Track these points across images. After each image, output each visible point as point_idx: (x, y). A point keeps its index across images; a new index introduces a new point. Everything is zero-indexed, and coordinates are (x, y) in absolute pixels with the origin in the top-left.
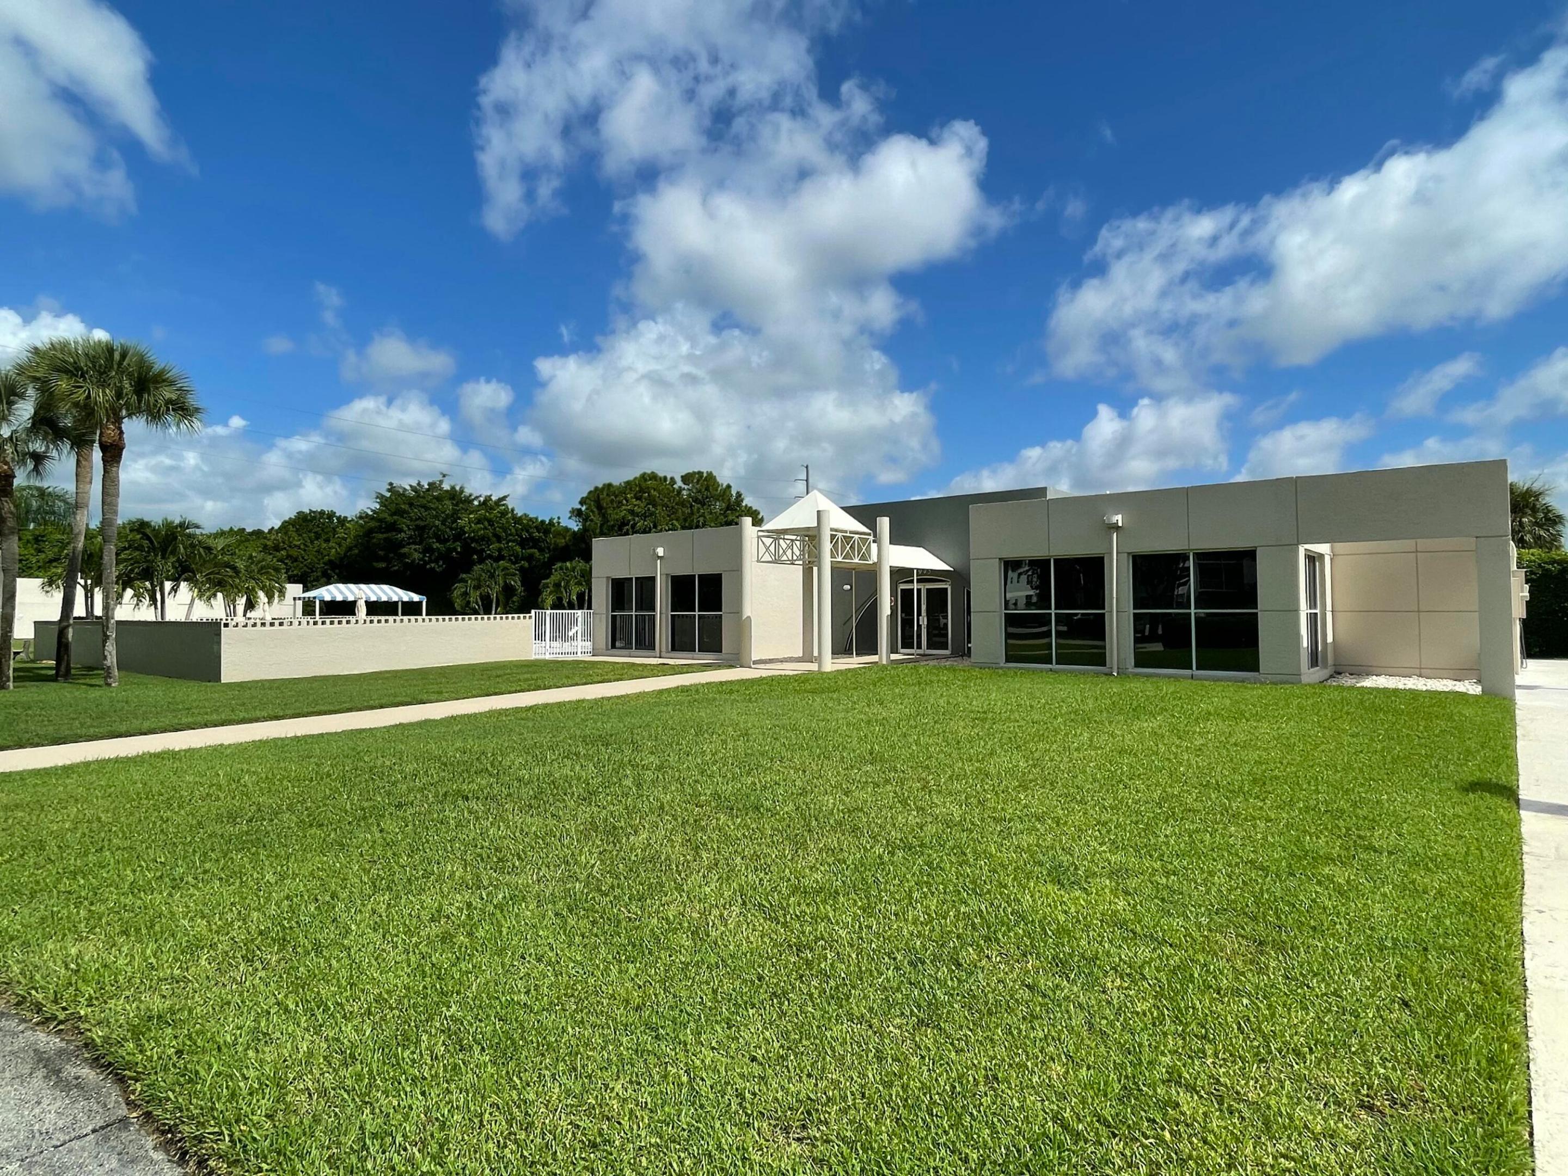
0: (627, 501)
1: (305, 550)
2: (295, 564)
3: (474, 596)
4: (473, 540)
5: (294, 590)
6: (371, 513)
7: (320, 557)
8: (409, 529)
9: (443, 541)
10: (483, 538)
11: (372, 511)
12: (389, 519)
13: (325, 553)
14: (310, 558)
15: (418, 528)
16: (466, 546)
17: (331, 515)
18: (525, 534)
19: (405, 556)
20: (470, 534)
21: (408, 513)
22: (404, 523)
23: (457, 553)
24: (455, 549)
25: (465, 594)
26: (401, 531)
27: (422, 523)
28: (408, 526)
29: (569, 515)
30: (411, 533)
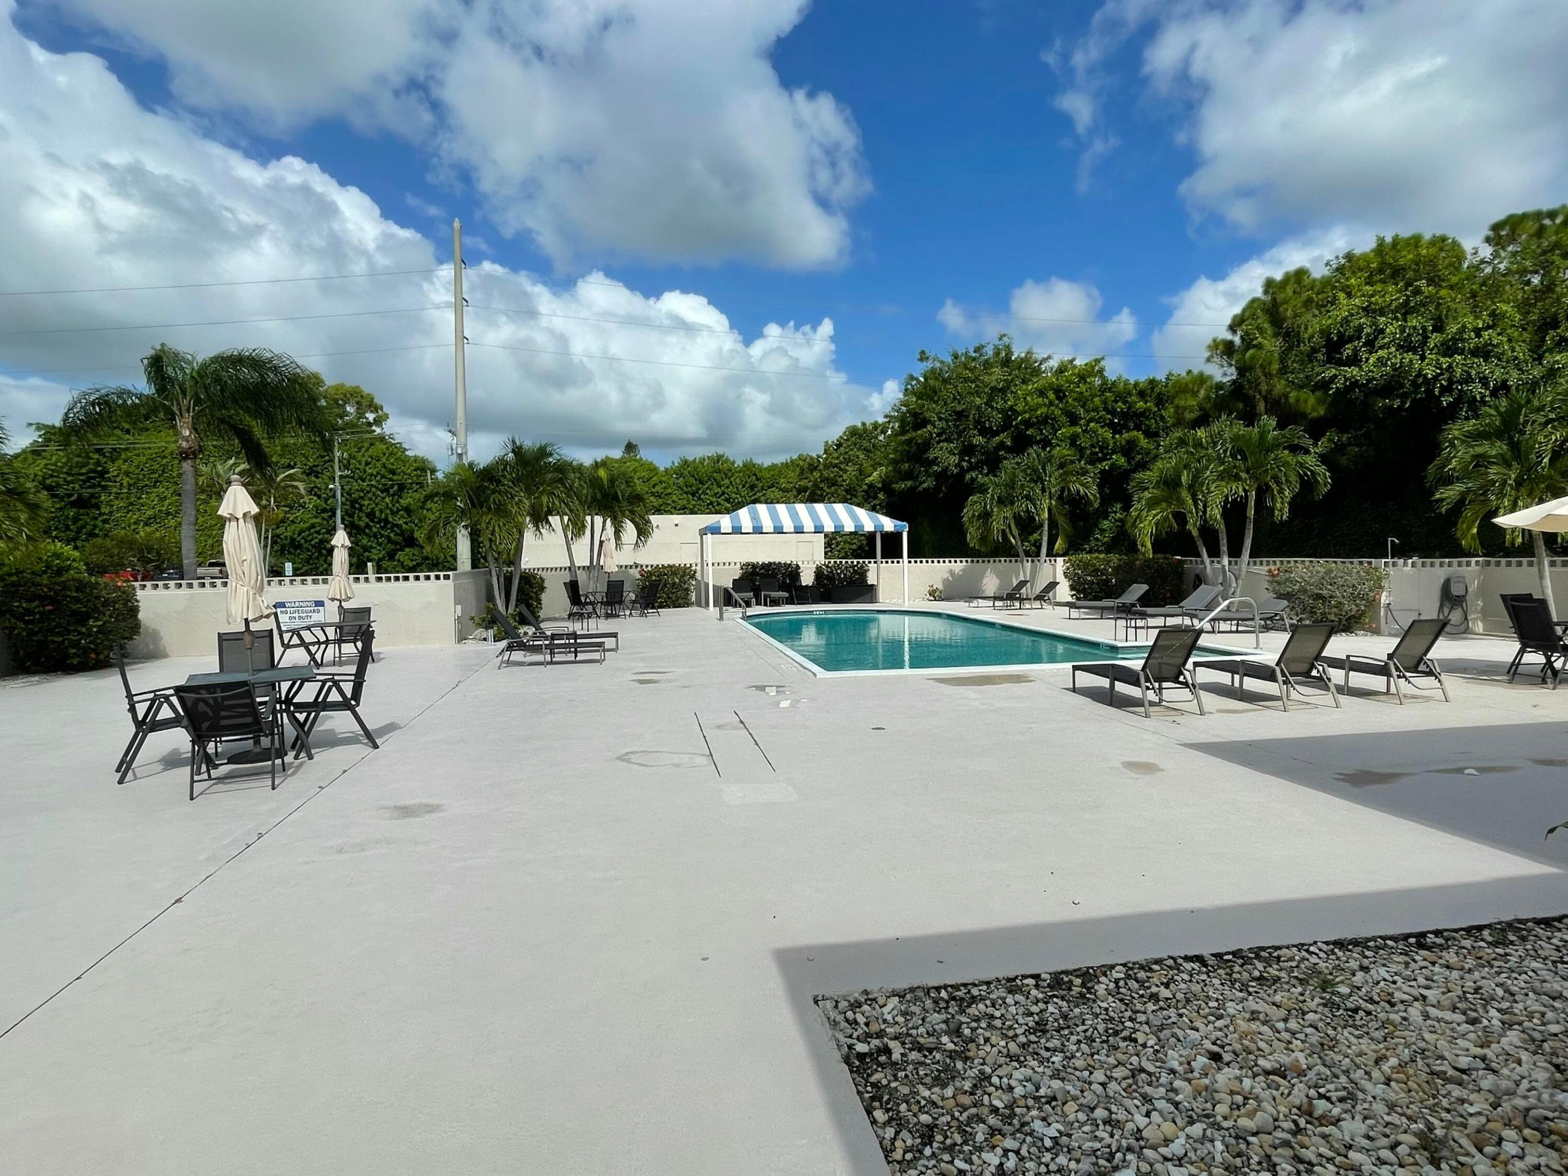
3: (1001, 519)
8: (940, 419)
10: (1044, 420)
18: (1120, 406)
19: (933, 462)
25: (985, 515)
26: (928, 423)
29: (1208, 354)
30: (942, 424)
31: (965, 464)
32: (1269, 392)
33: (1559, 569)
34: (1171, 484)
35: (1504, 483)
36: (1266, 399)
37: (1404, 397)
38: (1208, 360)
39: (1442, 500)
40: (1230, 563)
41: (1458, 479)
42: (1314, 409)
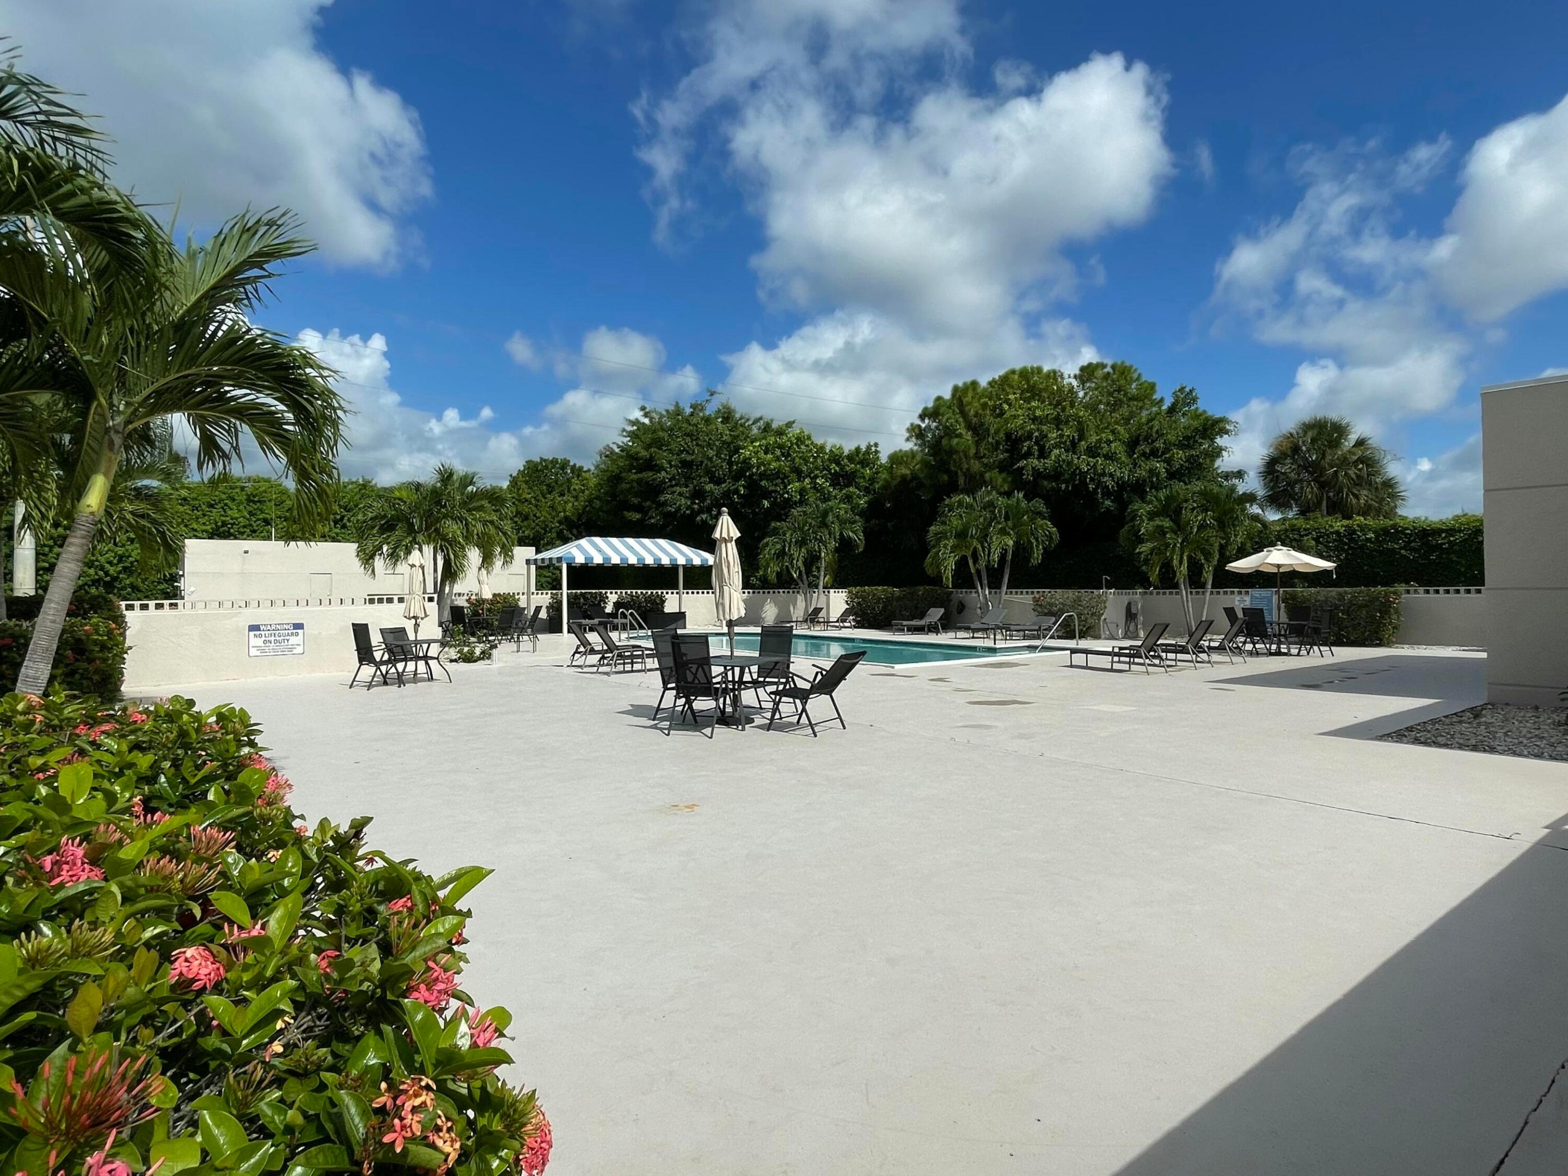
0: (1010, 405)
1: (536, 506)
2: (525, 523)
4: (763, 476)
5: (524, 553)
6: (617, 450)
7: (554, 514)
8: (671, 466)
9: (718, 482)
10: (778, 473)
11: (619, 447)
12: (644, 453)
13: (560, 509)
14: (544, 514)
15: (685, 464)
16: (752, 485)
17: (564, 464)
19: (664, 504)
20: (758, 468)
21: (668, 444)
22: (663, 458)
23: (740, 496)
24: (736, 491)
25: (781, 554)
26: (660, 469)
27: (689, 458)
28: (670, 462)
29: (908, 435)
30: (674, 471)
31: (696, 506)
32: (968, 469)
33: (1194, 596)
34: (962, 535)
35: (1175, 545)
36: (965, 475)
37: (1066, 482)
38: (908, 440)
39: (1140, 553)
40: (990, 593)
41: (1148, 540)
42: (1002, 486)
